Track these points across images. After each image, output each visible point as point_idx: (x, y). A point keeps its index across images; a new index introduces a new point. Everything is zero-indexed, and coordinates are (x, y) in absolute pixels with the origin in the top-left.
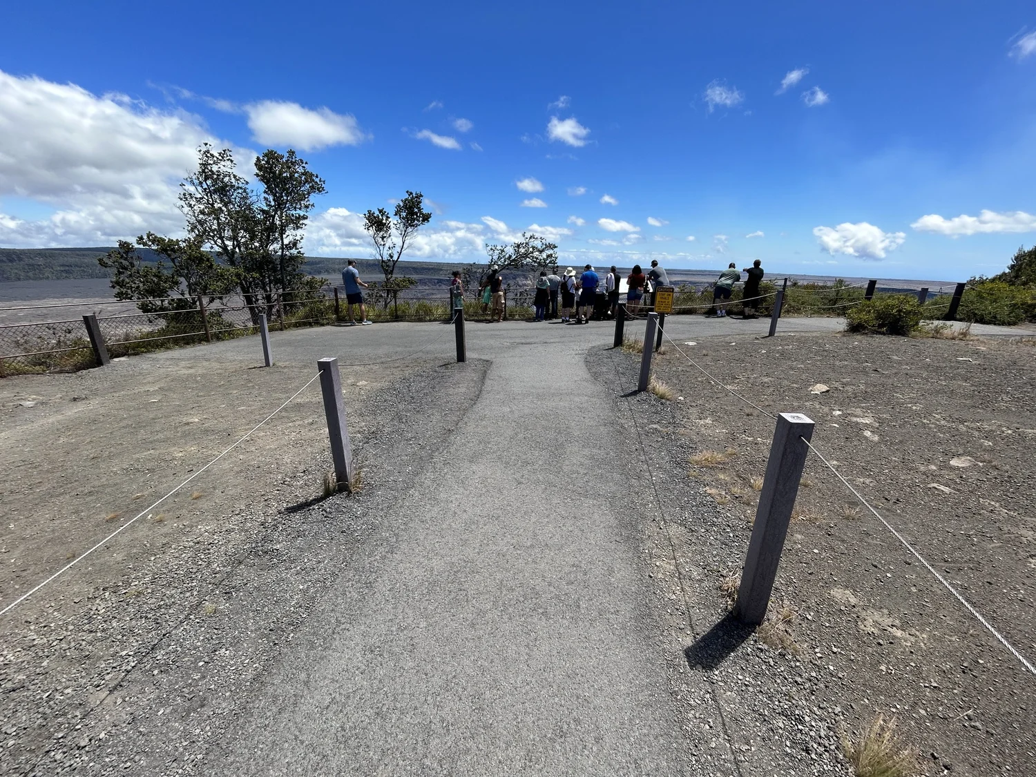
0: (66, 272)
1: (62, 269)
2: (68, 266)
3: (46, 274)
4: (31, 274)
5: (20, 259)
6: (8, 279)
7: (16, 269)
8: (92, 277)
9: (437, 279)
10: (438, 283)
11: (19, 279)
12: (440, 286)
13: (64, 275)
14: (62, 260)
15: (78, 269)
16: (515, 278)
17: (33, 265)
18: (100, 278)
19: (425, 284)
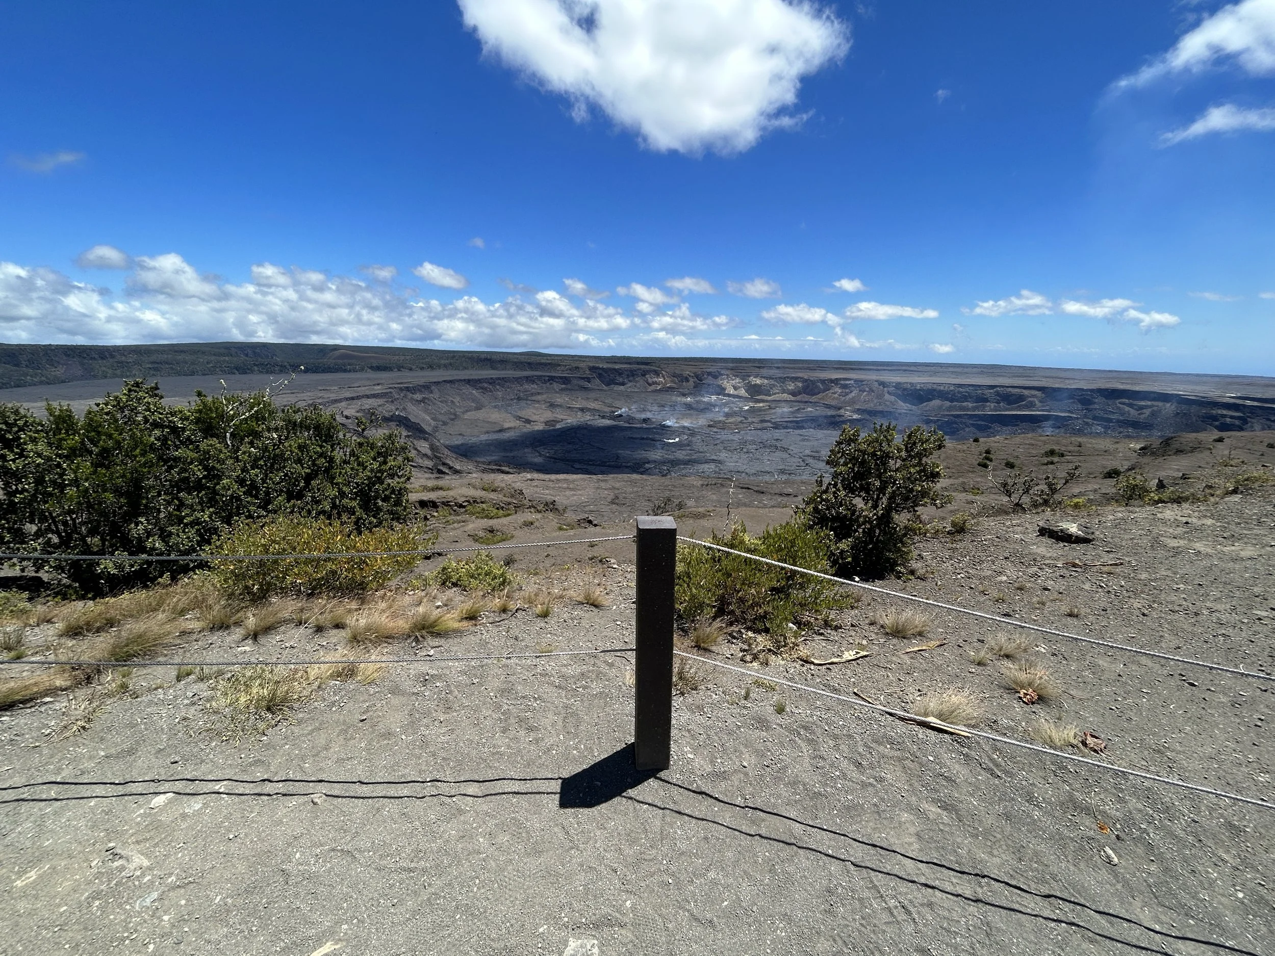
0: (156, 369)
1: (150, 366)
2: (158, 363)
3: (134, 372)
4: (118, 372)
5: (112, 357)
6: (95, 377)
7: (105, 366)
8: (179, 375)
9: (548, 376)
10: (549, 380)
11: (106, 377)
12: (551, 384)
13: (152, 372)
14: (154, 358)
15: (167, 366)
16: (644, 375)
17: (122, 362)
18: (187, 375)
19: (533, 382)
